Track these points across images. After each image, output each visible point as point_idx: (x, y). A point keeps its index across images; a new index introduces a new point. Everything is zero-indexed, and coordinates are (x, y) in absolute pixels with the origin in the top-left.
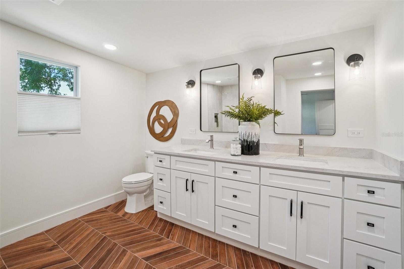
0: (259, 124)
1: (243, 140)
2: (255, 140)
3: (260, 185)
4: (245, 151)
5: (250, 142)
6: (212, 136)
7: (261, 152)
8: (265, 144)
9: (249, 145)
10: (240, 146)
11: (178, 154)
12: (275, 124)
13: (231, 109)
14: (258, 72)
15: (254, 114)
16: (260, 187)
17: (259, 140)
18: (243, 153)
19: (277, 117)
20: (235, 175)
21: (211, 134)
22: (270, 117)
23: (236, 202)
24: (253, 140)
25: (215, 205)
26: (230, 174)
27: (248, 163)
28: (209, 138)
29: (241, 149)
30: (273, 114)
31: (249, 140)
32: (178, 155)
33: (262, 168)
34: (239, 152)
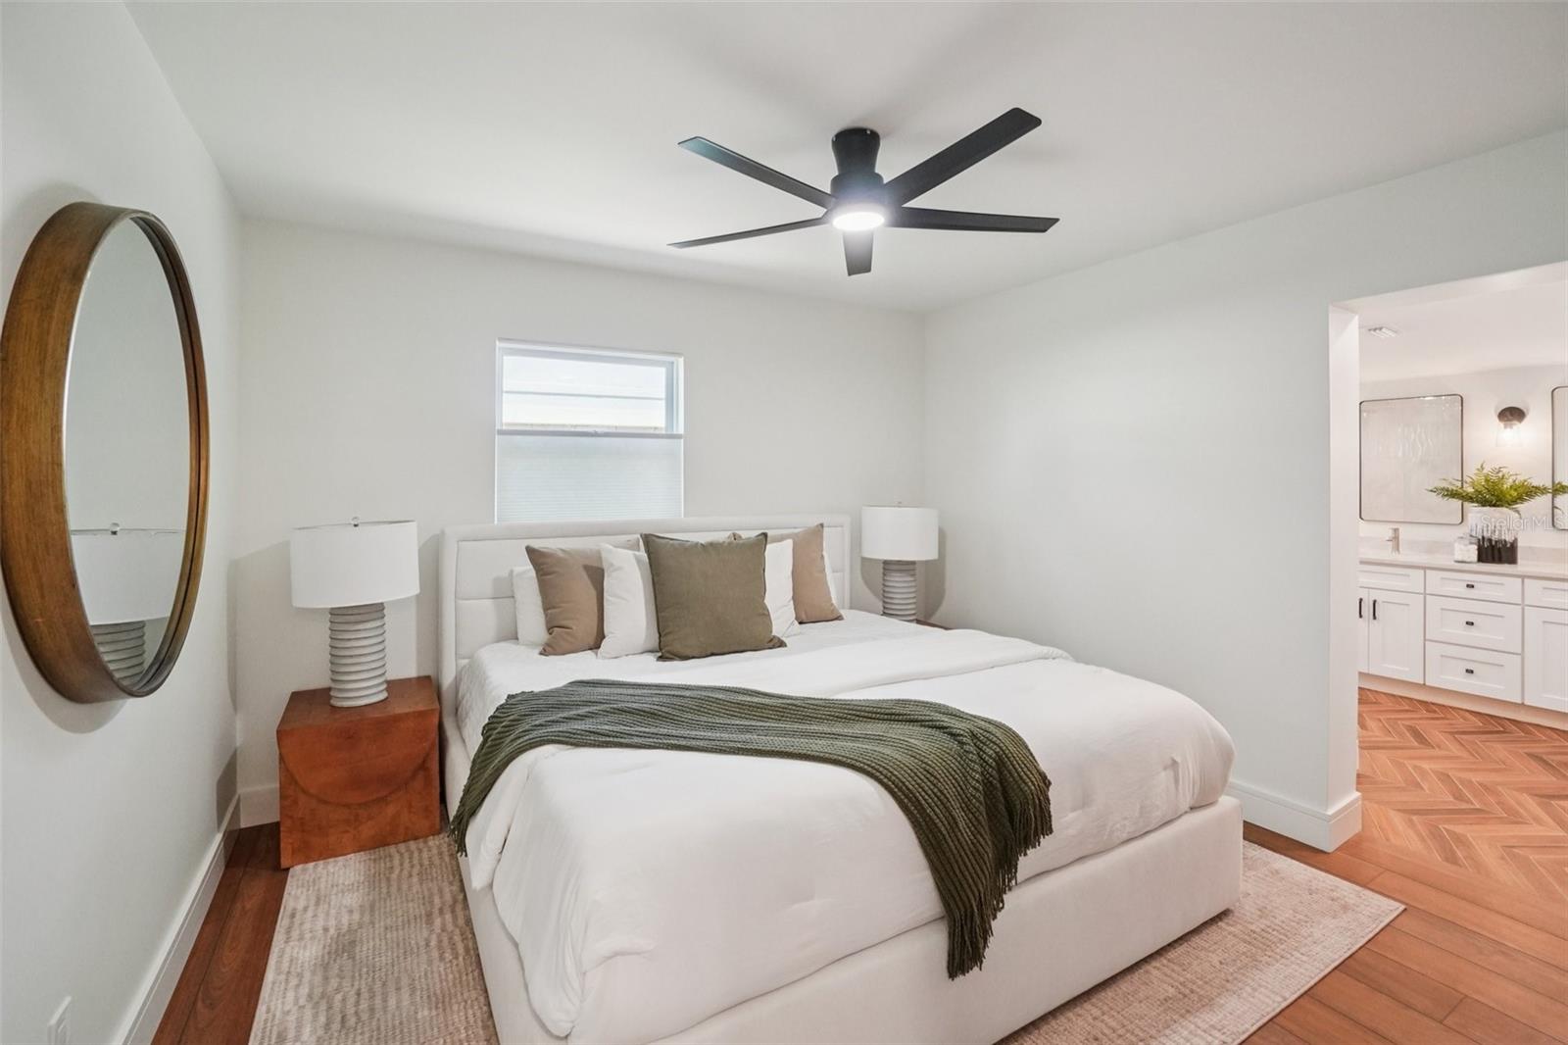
0: (1518, 512)
1: (1480, 537)
2: (1509, 538)
3: (1523, 605)
4: (1484, 556)
5: (1496, 542)
6: (1396, 530)
7: (1519, 561)
8: (1530, 547)
9: (1492, 547)
10: (1476, 547)
12: (1555, 510)
13: (1451, 483)
14: (1512, 414)
15: (1508, 496)
16: (1523, 609)
17: (1516, 540)
18: (1481, 559)
19: (1559, 497)
20: (1470, 591)
21: (1395, 526)
22: (1542, 502)
23: (1472, 632)
24: (1503, 538)
25: (1425, 640)
27: (1495, 573)
28: (1390, 534)
29: (1476, 552)
30: (1550, 495)
31: (1495, 537)
33: (1526, 580)
34: (1474, 556)
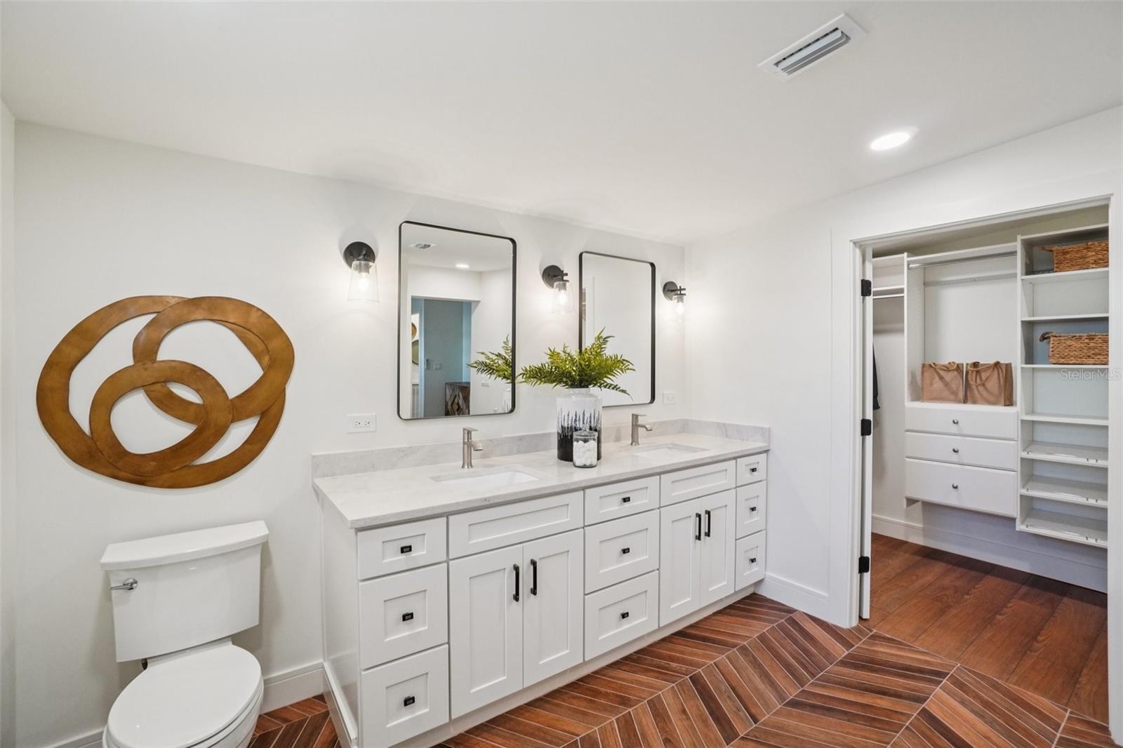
3: (660, 509)
11: (485, 500)
20: (627, 504)
23: (624, 562)
25: (585, 596)
26: (615, 508)
27: (645, 474)
32: (486, 503)
33: (662, 477)
